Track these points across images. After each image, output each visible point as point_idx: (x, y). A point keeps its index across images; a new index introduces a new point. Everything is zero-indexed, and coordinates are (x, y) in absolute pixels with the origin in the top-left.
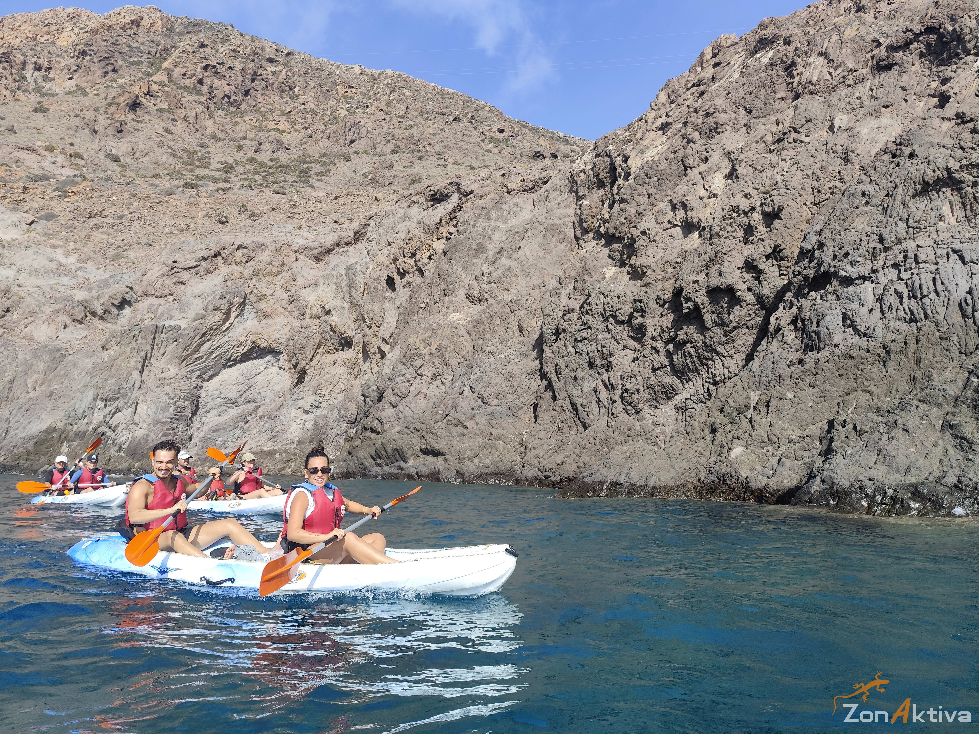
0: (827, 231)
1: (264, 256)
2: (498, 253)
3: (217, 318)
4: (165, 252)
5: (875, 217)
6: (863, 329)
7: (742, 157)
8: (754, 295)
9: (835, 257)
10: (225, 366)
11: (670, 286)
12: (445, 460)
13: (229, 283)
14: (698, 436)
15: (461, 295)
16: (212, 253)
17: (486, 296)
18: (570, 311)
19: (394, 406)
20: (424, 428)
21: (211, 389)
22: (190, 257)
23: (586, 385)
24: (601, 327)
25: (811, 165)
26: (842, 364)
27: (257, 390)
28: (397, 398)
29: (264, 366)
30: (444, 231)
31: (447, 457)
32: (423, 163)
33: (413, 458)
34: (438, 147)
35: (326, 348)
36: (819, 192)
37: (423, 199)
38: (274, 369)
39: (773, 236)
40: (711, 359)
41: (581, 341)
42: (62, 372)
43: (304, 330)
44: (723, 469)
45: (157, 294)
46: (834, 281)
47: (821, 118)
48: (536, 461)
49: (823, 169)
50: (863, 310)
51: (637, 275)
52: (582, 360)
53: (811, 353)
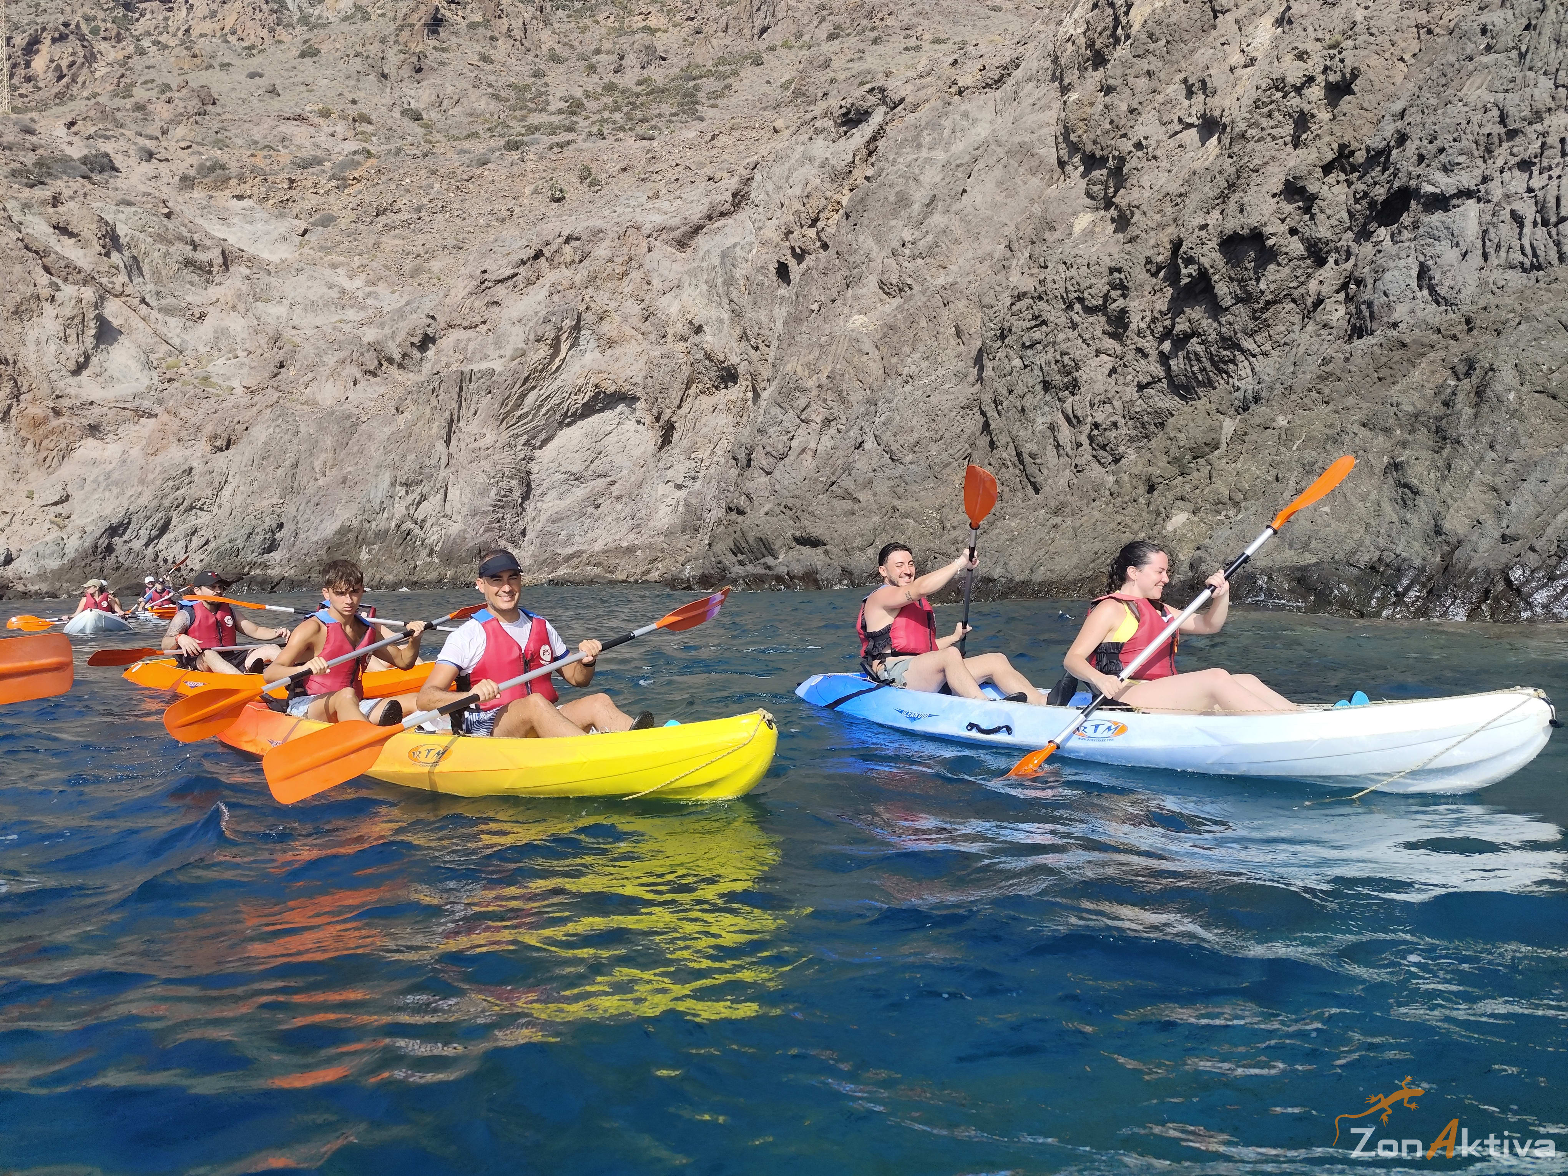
0: (1413, 110)
1: (602, 251)
2: (928, 205)
3: (542, 353)
4: (471, 258)
5: (1504, 72)
6: (1443, 291)
8: (1302, 240)
9: (1421, 158)
10: (561, 425)
11: (1165, 237)
12: (826, 552)
13: (555, 298)
14: (1127, 498)
15: (871, 283)
16: (532, 253)
17: (909, 281)
18: (1021, 296)
19: (768, 473)
20: (798, 505)
21: (546, 461)
22: (504, 262)
23: (1040, 420)
24: (1063, 320)
26: (1384, 359)
27: (609, 458)
28: (771, 460)
29: (616, 422)
30: (859, 173)
31: (828, 547)
32: (881, 49)
33: (783, 550)
34: (906, 16)
35: (700, 386)
36: (1430, 32)
37: (831, 123)
38: (631, 425)
39: (1337, 129)
40: (1233, 361)
41: (1031, 347)
42: (356, 449)
43: (665, 361)
45: (465, 324)
46: (1413, 203)
48: (953, 548)
50: (1451, 255)
51: (1122, 222)
52: (1033, 379)
53: (1357, 343)
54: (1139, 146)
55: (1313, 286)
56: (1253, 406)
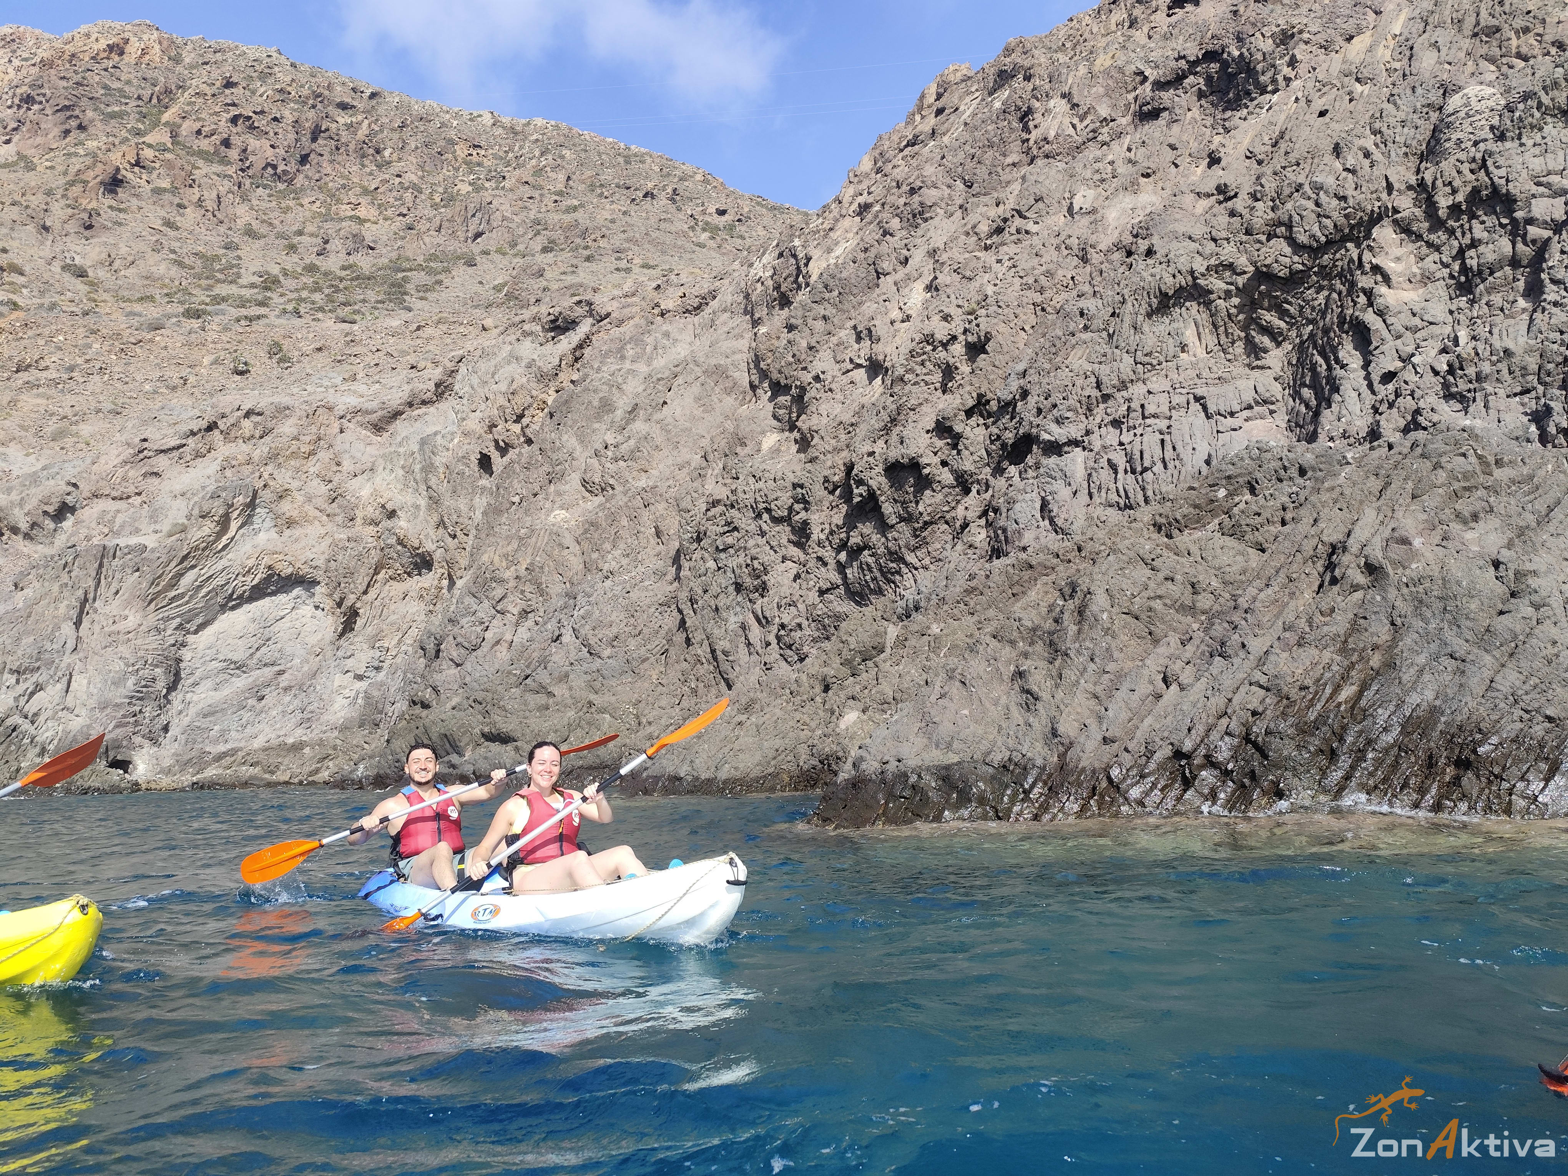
0: (1032, 371)
1: (287, 428)
2: (630, 412)
3: (206, 531)
4: (130, 424)
5: (1098, 348)
6: (1059, 522)
7: (944, 257)
8: (952, 471)
9: (1039, 411)
10: (223, 608)
11: (840, 460)
12: (517, 749)
13: (228, 473)
14: (805, 697)
15: (574, 479)
16: (204, 424)
17: (612, 481)
19: (458, 665)
20: (489, 699)
21: (201, 647)
22: (170, 431)
23: (733, 619)
24: (753, 527)
25: (1034, 269)
26: (1016, 578)
27: (279, 646)
28: (462, 651)
29: (290, 606)
30: (565, 377)
31: (519, 744)
32: (593, 266)
33: (470, 748)
34: (617, 240)
35: (390, 572)
36: (1043, 310)
37: (539, 328)
38: (307, 610)
39: (975, 380)
40: (899, 572)
41: (724, 550)
43: (352, 544)
44: (828, 747)
45: (115, 494)
46: (1035, 448)
47: (1057, 195)
48: (648, 745)
49: (1049, 274)
50: (1064, 493)
51: (804, 444)
52: (725, 580)
53: (996, 562)
54: (817, 378)
55: (960, 511)
56: (914, 614)
